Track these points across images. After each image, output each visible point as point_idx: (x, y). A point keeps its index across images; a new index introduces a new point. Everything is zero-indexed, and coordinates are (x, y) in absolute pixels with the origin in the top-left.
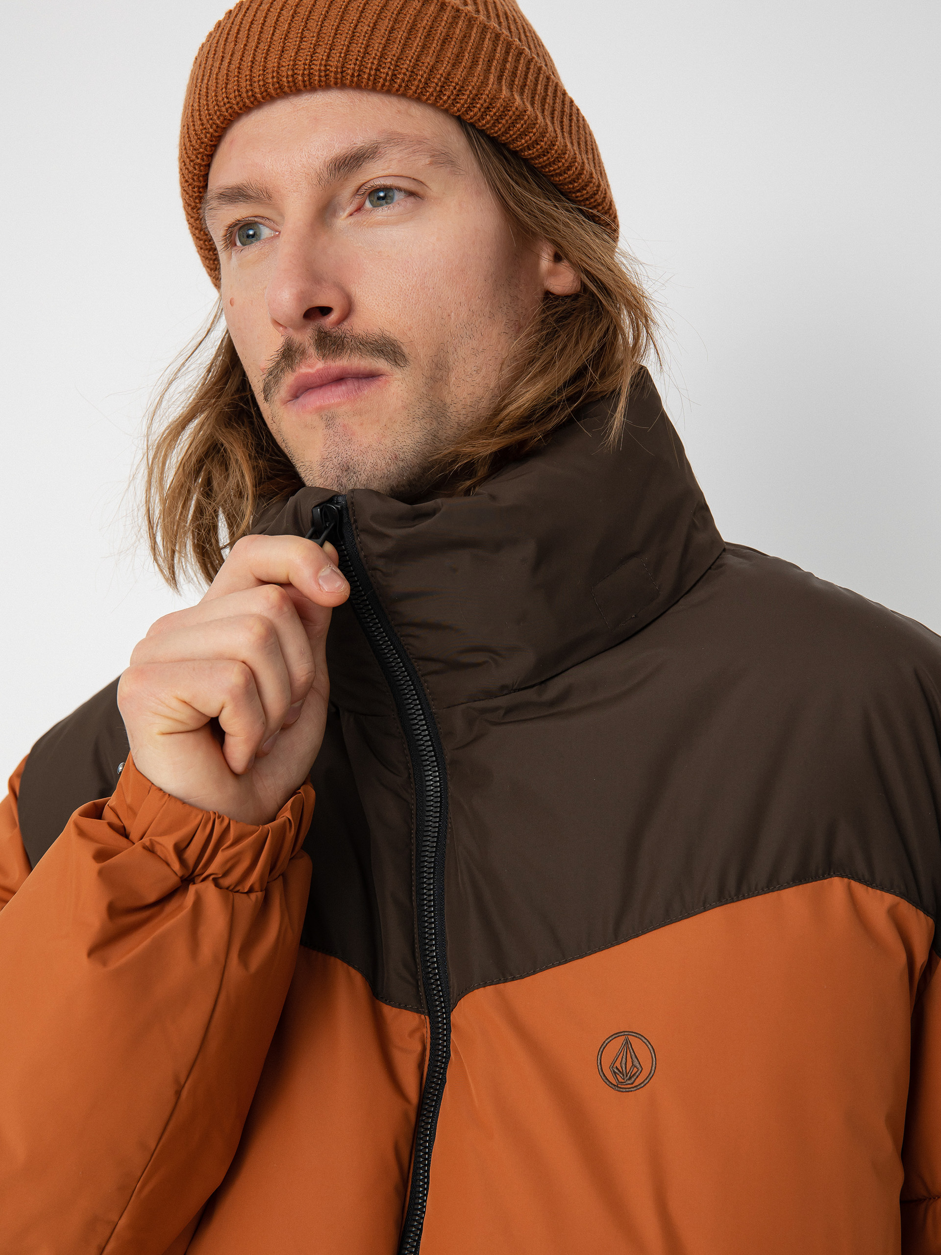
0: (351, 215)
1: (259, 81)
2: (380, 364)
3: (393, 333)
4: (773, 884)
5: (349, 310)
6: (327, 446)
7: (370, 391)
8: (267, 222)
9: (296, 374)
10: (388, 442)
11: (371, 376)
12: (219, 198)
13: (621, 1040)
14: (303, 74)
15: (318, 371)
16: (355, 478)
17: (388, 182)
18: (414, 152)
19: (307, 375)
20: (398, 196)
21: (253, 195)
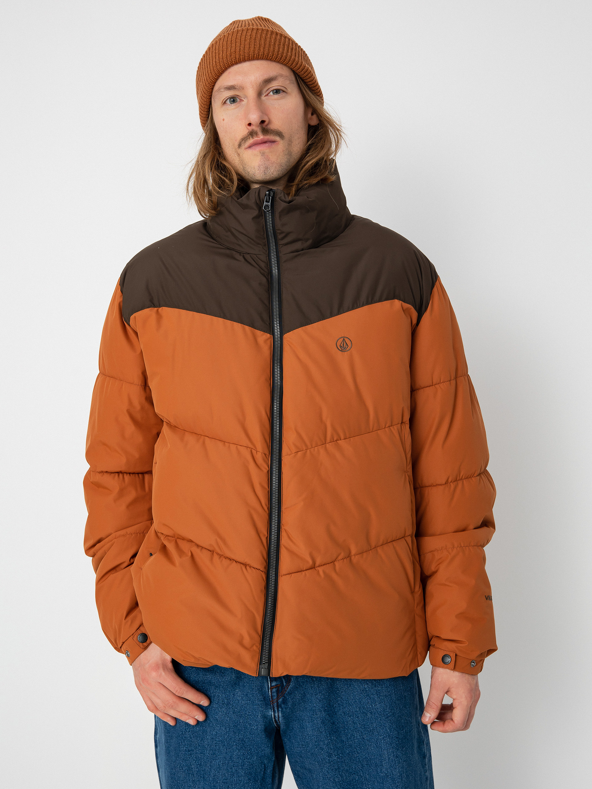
0: (265, 96)
1: (243, 56)
2: (277, 138)
3: (281, 129)
4: (380, 300)
5: (270, 122)
6: (261, 161)
7: (274, 145)
8: (238, 97)
9: (254, 140)
10: (279, 161)
11: (273, 142)
12: (225, 89)
13: (342, 339)
14: (257, 55)
15: (261, 139)
16: (269, 171)
17: (279, 88)
18: (286, 79)
19: (257, 140)
20: (281, 91)
21: (238, 88)
